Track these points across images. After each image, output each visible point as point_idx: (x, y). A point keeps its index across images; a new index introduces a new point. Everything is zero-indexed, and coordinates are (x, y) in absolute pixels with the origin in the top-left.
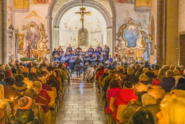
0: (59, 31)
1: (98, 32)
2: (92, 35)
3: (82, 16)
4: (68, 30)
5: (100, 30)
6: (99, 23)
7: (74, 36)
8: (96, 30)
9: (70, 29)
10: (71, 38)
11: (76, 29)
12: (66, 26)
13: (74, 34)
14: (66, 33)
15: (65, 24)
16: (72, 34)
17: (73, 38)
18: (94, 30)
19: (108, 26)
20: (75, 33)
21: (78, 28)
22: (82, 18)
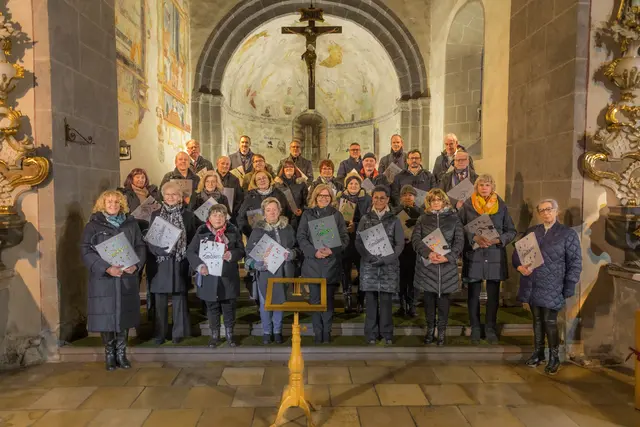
0: (219, 107)
1: (363, 123)
2: (341, 136)
3: (311, 40)
4: (258, 115)
5: (367, 116)
6: (365, 91)
7: (280, 136)
8: (353, 119)
9: (267, 111)
10: (270, 143)
11: (287, 113)
12: (252, 102)
13: (278, 131)
14: (253, 127)
15: (248, 92)
16: (272, 131)
17: (275, 144)
18: (347, 118)
19: (406, 93)
20: (284, 128)
21: (293, 110)
22: (308, 52)
